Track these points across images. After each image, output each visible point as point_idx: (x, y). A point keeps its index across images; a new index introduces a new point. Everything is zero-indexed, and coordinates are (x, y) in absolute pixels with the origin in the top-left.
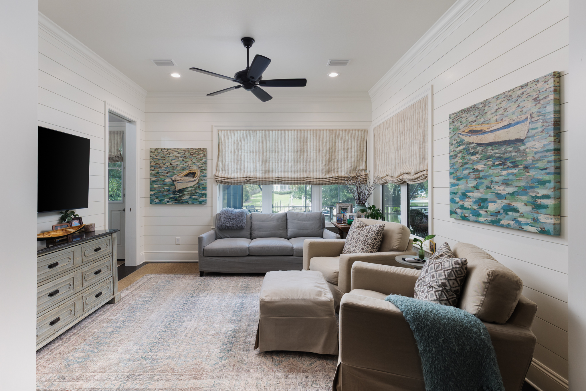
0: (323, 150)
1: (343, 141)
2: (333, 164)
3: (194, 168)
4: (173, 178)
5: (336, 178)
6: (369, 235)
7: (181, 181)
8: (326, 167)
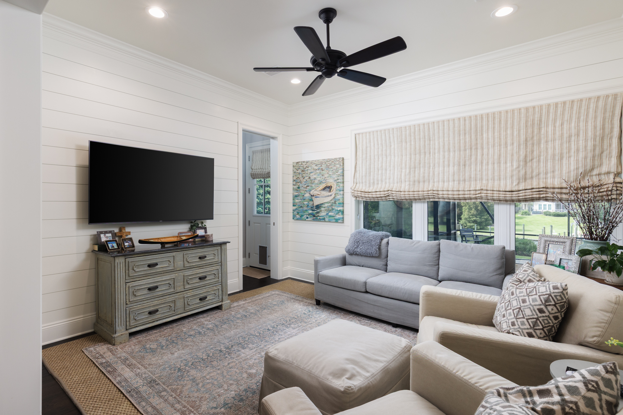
0: (513, 144)
1: (558, 123)
2: (534, 166)
3: (331, 182)
4: (311, 193)
5: (541, 190)
6: (529, 301)
7: (318, 196)
8: (519, 171)
